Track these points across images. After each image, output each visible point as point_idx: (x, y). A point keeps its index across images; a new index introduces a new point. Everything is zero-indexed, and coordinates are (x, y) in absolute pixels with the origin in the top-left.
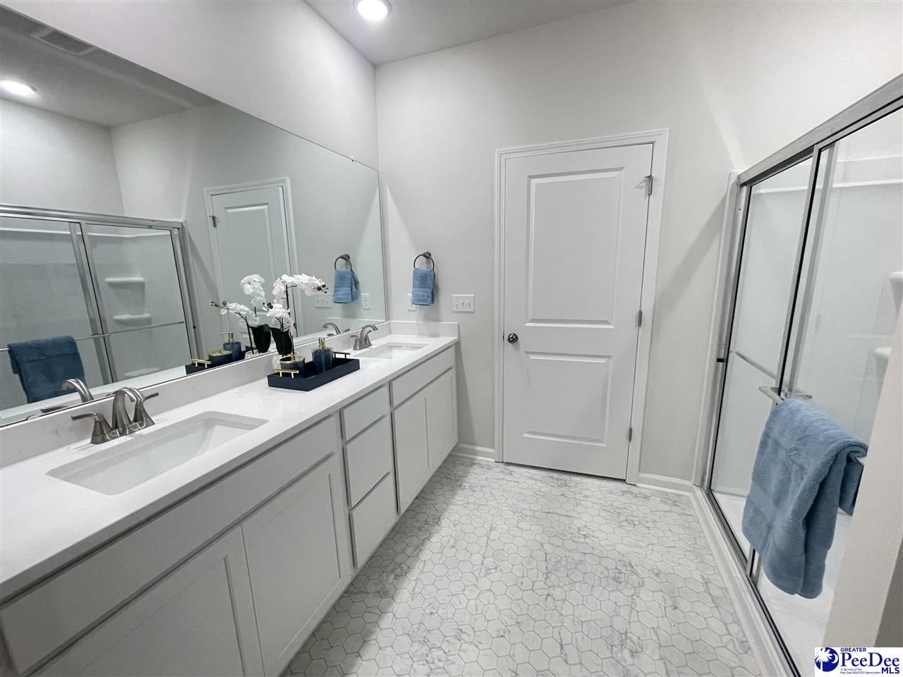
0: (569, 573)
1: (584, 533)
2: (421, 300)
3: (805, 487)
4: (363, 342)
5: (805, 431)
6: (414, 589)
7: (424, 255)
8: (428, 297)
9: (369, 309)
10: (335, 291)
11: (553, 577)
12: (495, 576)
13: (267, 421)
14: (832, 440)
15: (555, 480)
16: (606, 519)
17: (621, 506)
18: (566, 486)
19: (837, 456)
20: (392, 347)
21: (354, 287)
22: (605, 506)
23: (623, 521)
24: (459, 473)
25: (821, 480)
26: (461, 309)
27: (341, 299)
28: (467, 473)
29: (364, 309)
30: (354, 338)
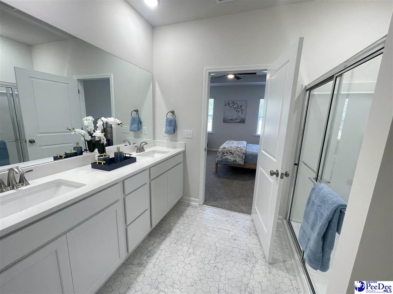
0: (226, 256)
1: (234, 238)
2: (169, 132)
3: (323, 223)
4: (141, 149)
5: (324, 198)
6: (155, 262)
7: (171, 112)
8: (172, 130)
9: (146, 135)
10: (131, 126)
11: (218, 258)
12: (193, 257)
13: (86, 185)
14: (334, 203)
15: (224, 214)
16: (244, 232)
17: (251, 227)
18: (229, 216)
19: (336, 210)
20: (155, 152)
21: (139, 124)
22: (245, 226)
23: (252, 233)
24: (182, 210)
25: (329, 220)
26: (186, 136)
27: (133, 129)
28: (186, 209)
29: (144, 135)
30: (137, 148)
